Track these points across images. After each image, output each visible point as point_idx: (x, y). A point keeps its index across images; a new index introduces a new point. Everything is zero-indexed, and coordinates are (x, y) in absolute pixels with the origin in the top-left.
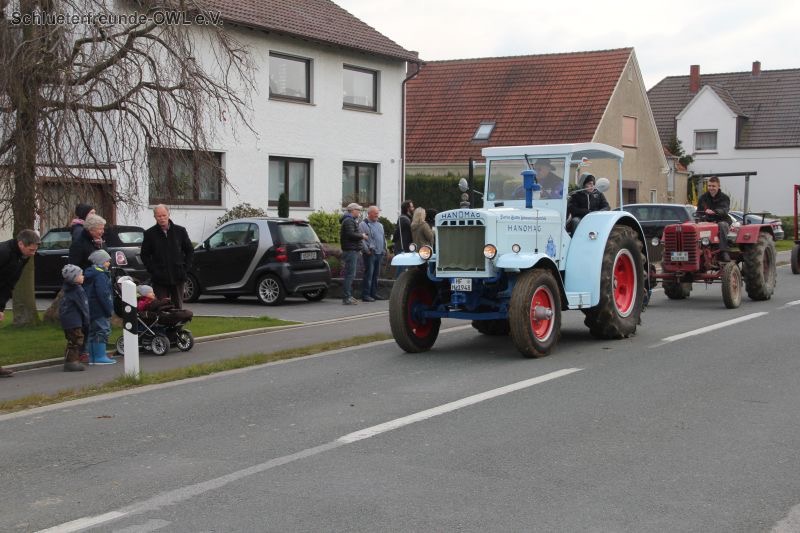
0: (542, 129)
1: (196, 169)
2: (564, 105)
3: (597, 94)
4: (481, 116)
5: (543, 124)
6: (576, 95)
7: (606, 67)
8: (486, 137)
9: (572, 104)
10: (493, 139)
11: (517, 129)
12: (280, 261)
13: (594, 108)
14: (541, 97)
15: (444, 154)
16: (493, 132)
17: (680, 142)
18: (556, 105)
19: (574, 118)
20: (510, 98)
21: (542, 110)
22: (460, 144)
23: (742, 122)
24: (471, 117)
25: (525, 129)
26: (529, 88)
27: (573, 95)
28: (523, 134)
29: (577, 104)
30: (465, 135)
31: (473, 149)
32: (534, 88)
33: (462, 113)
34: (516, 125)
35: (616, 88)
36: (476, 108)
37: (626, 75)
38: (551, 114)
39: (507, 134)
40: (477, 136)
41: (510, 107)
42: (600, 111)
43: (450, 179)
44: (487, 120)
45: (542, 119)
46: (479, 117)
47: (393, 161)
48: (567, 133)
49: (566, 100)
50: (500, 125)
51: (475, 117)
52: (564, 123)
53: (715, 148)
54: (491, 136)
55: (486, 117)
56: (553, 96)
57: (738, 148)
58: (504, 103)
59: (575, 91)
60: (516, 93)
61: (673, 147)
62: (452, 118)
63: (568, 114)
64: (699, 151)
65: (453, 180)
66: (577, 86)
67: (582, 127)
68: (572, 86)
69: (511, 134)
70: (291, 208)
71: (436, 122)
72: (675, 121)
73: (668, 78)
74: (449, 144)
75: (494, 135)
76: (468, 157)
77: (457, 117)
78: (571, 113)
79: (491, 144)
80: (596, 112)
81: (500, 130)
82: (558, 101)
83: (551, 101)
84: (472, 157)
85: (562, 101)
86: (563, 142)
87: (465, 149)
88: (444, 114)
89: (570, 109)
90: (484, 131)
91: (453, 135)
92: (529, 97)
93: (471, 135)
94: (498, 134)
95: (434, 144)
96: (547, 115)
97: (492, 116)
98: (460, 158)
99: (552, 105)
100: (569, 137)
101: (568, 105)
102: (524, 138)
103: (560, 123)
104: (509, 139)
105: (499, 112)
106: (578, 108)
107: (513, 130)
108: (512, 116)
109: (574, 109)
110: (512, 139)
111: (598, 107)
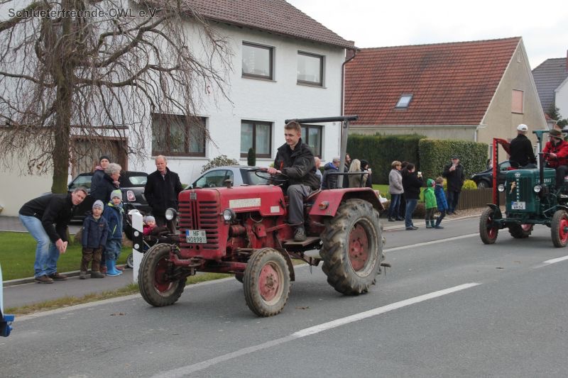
0: (449, 99)
1: (187, 129)
2: (466, 81)
3: (492, 72)
4: (402, 90)
5: (450, 96)
6: (476, 73)
7: (499, 52)
8: (405, 105)
9: (473, 81)
10: (410, 107)
11: (430, 100)
13: (490, 83)
14: (449, 75)
15: (373, 118)
16: (411, 101)
17: (558, 109)
18: (460, 81)
19: (474, 91)
20: (425, 76)
21: (449, 85)
22: (385, 111)
24: (394, 91)
25: (435, 99)
26: (440, 69)
27: (473, 74)
28: (434, 103)
29: (476, 80)
30: (389, 104)
31: (395, 115)
32: (443, 68)
33: (387, 87)
34: (429, 96)
35: (507, 68)
36: (398, 83)
37: (516, 58)
38: (456, 88)
39: (422, 104)
40: (398, 105)
41: (424, 83)
42: (494, 86)
43: (378, 137)
44: (406, 93)
45: (449, 92)
46: (400, 90)
47: (334, 124)
48: (468, 102)
49: (468, 78)
50: (416, 97)
51: (397, 90)
52: (466, 95)
54: (409, 105)
55: (406, 90)
56: (458, 75)
58: (420, 80)
59: (475, 70)
60: (429, 72)
61: (552, 113)
62: (380, 91)
63: (469, 88)
65: (380, 138)
66: (476, 67)
67: (480, 98)
68: (473, 67)
69: (425, 103)
70: (257, 159)
71: (367, 95)
72: (554, 94)
73: (549, 60)
74: (377, 111)
75: (412, 104)
76: (392, 121)
77: (383, 91)
78: (472, 88)
79: (409, 111)
80: (491, 86)
81: (416, 100)
82: (462, 78)
83: (456, 78)
84: (395, 121)
85: (465, 78)
86: (465, 109)
87: (389, 115)
88: (373, 88)
89: (471, 84)
90: (404, 101)
91: (381, 105)
92: (439, 75)
93: (394, 104)
94: (415, 104)
95: (365, 112)
96: (453, 88)
97: (411, 90)
98: (386, 121)
99: (457, 81)
100: (470, 106)
101: (469, 81)
102: (435, 107)
103: (463, 95)
104: (423, 107)
105: (416, 86)
106: (477, 84)
107: (426, 100)
108: (426, 89)
109: (474, 84)
110: (426, 107)
111: (493, 82)
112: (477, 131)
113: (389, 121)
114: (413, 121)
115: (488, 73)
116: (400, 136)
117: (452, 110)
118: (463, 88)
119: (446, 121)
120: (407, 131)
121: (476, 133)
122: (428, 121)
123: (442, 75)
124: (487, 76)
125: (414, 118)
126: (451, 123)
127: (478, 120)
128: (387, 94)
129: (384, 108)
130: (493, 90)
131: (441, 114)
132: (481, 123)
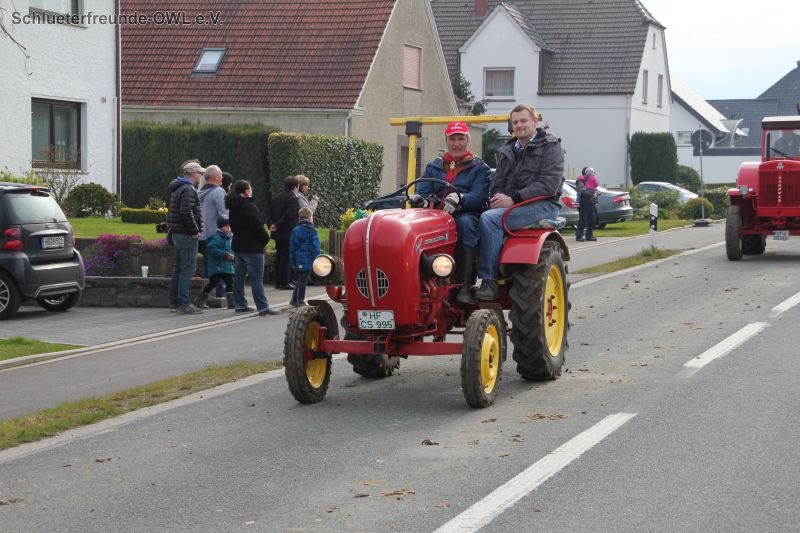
0: (293, 60)
2: (324, 26)
3: (370, 12)
4: (204, 39)
5: (296, 53)
6: (341, 13)
8: (213, 69)
9: (335, 26)
10: (223, 72)
11: (259, 59)
12: (13, 249)
13: (367, 32)
15: (151, 92)
16: (222, 61)
17: (468, 84)
18: (312, 26)
19: (338, 46)
20: (245, 13)
21: (293, 33)
22: (174, 79)
23: (546, 57)
24: (188, 39)
25: (269, 59)
26: (273, 1)
27: (336, 13)
28: (267, 66)
29: (342, 26)
30: (181, 66)
31: (194, 86)
32: (278, 1)
33: (175, 32)
34: (256, 52)
35: (395, 5)
36: (194, 26)
38: (306, 40)
39: (243, 66)
40: (199, 68)
41: (245, 27)
42: (375, 37)
43: (187, 128)
44: (213, 45)
45: (293, 46)
46: (200, 39)
47: (104, 100)
48: (330, 66)
49: (326, 20)
50: (232, 53)
51: (194, 39)
52: (324, 53)
53: (512, 93)
54: (220, 67)
55: (211, 39)
56: (307, 13)
57: (541, 94)
58: (237, 20)
61: (460, 91)
62: (160, 39)
63: (330, 39)
64: (492, 98)
67: (349, 59)
69: (249, 66)
71: (135, 45)
72: (459, 55)
74: (157, 79)
75: (226, 66)
76: (189, 99)
77: (167, 39)
78: (335, 39)
79: (221, 79)
80: (370, 38)
81: (233, 59)
82: (315, 20)
83: (304, 20)
84: (194, 99)
85: (320, 20)
86: (325, 80)
87: (183, 86)
88: (147, 32)
89: (332, 32)
90: (210, 60)
91: (164, 65)
92: (272, 14)
93: (191, 65)
94: (230, 66)
95: (134, 78)
96: (301, 39)
97: (221, 39)
98: (176, 98)
99: (307, 27)
100: (334, 73)
101: (329, 26)
102: (269, 73)
103: (319, 53)
104: (246, 72)
105: (231, 32)
106: (344, 32)
107: (252, 59)
108: (249, 40)
109: (339, 33)
110: (252, 73)
111: (372, 31)
112: (349, 121)
113: (182, 99)
114: (229, 99)
115: (363, 12)
116: (229, 126)
117: (302, 80)
118: (318, 40)
119: (292, 100)
120: (218, 117)
121: (347, 124)
122: (257, 99)
123: (278, 13)
124: (360, 19)
125: (232, 93)
126: (302, 104)
127: (351, 99)
128: (174, 45)
129: (171, 72)
130: (373, 44)
131: (282, 87)
132: (356, 106)
